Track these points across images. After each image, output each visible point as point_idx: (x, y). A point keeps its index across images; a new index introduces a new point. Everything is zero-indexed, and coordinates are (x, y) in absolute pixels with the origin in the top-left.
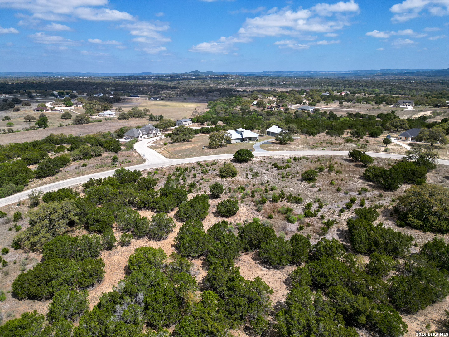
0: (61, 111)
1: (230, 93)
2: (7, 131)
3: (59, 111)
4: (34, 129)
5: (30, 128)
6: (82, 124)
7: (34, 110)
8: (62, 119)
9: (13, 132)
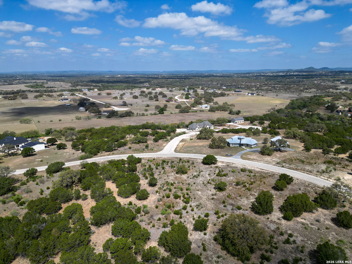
0: (179, 103)
1: (327, 90)
2: (141, 115)
3: (178, 102)
4: (156, 115)
5: (154, 114)
6: (184, 113)
7: (165, 101)
8: (176, 108)
9: (144, 115)
